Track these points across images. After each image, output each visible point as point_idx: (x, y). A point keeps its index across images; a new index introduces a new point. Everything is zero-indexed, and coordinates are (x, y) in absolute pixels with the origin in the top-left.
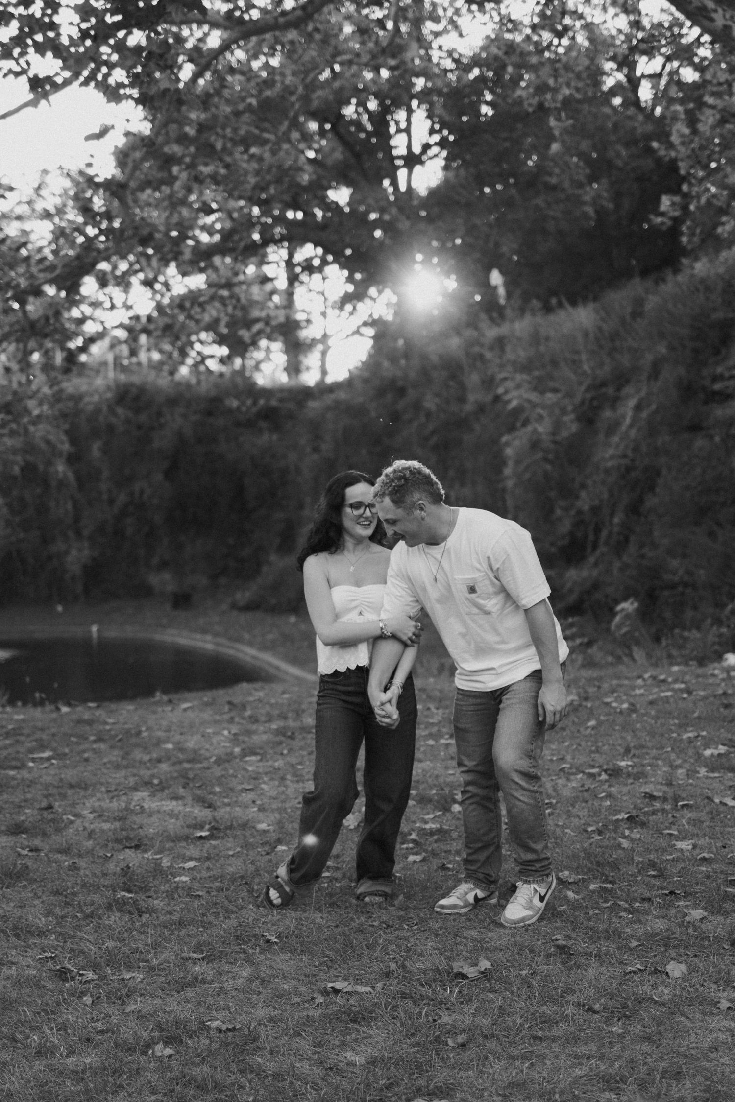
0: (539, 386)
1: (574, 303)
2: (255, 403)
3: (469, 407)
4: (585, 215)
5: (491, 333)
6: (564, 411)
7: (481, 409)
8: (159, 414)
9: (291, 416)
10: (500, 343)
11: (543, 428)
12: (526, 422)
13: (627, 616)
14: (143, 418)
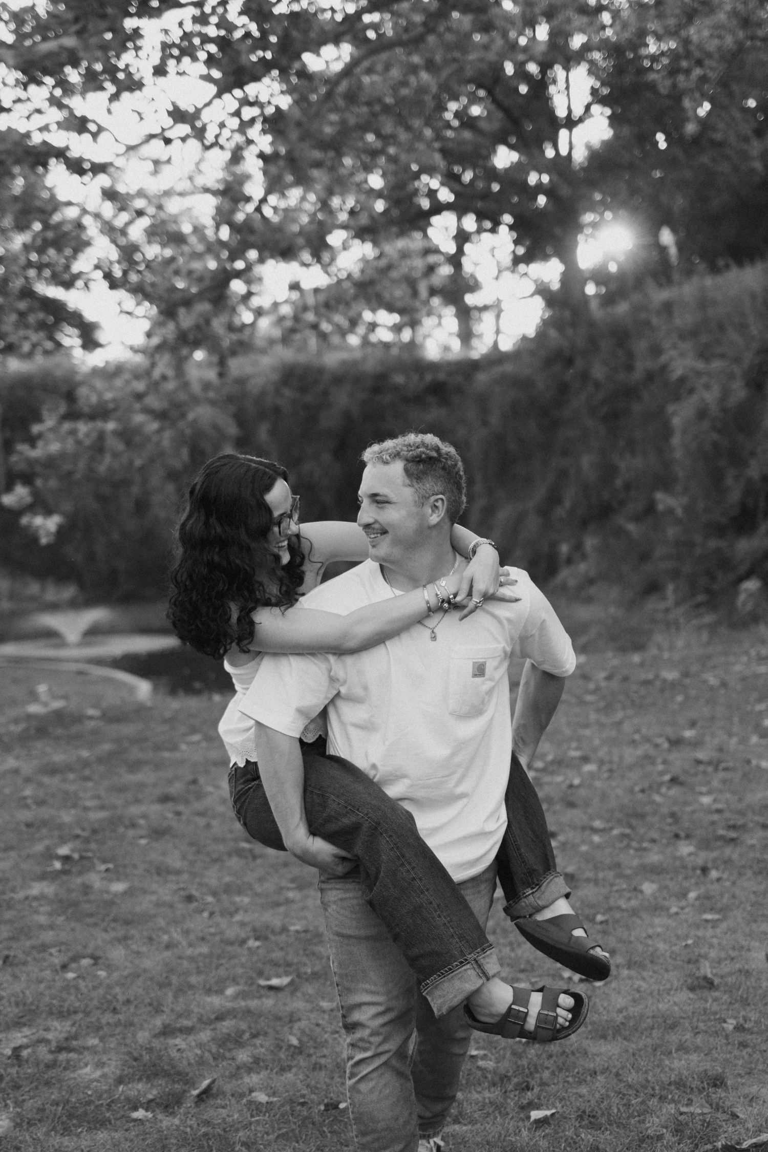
0: (704, 354)
1: (740, 264)
2: (422, 378)
3: (638, 374)
4: (753, 170)
5: (659, 296)
6: (731, 376)
7: (650, 377)
8: (326, 393)
9: (459, 390)
10: (668, 308)
11: (711, 397)
12: (691, 391)
13: (751, 595)
14: (309, 398)
